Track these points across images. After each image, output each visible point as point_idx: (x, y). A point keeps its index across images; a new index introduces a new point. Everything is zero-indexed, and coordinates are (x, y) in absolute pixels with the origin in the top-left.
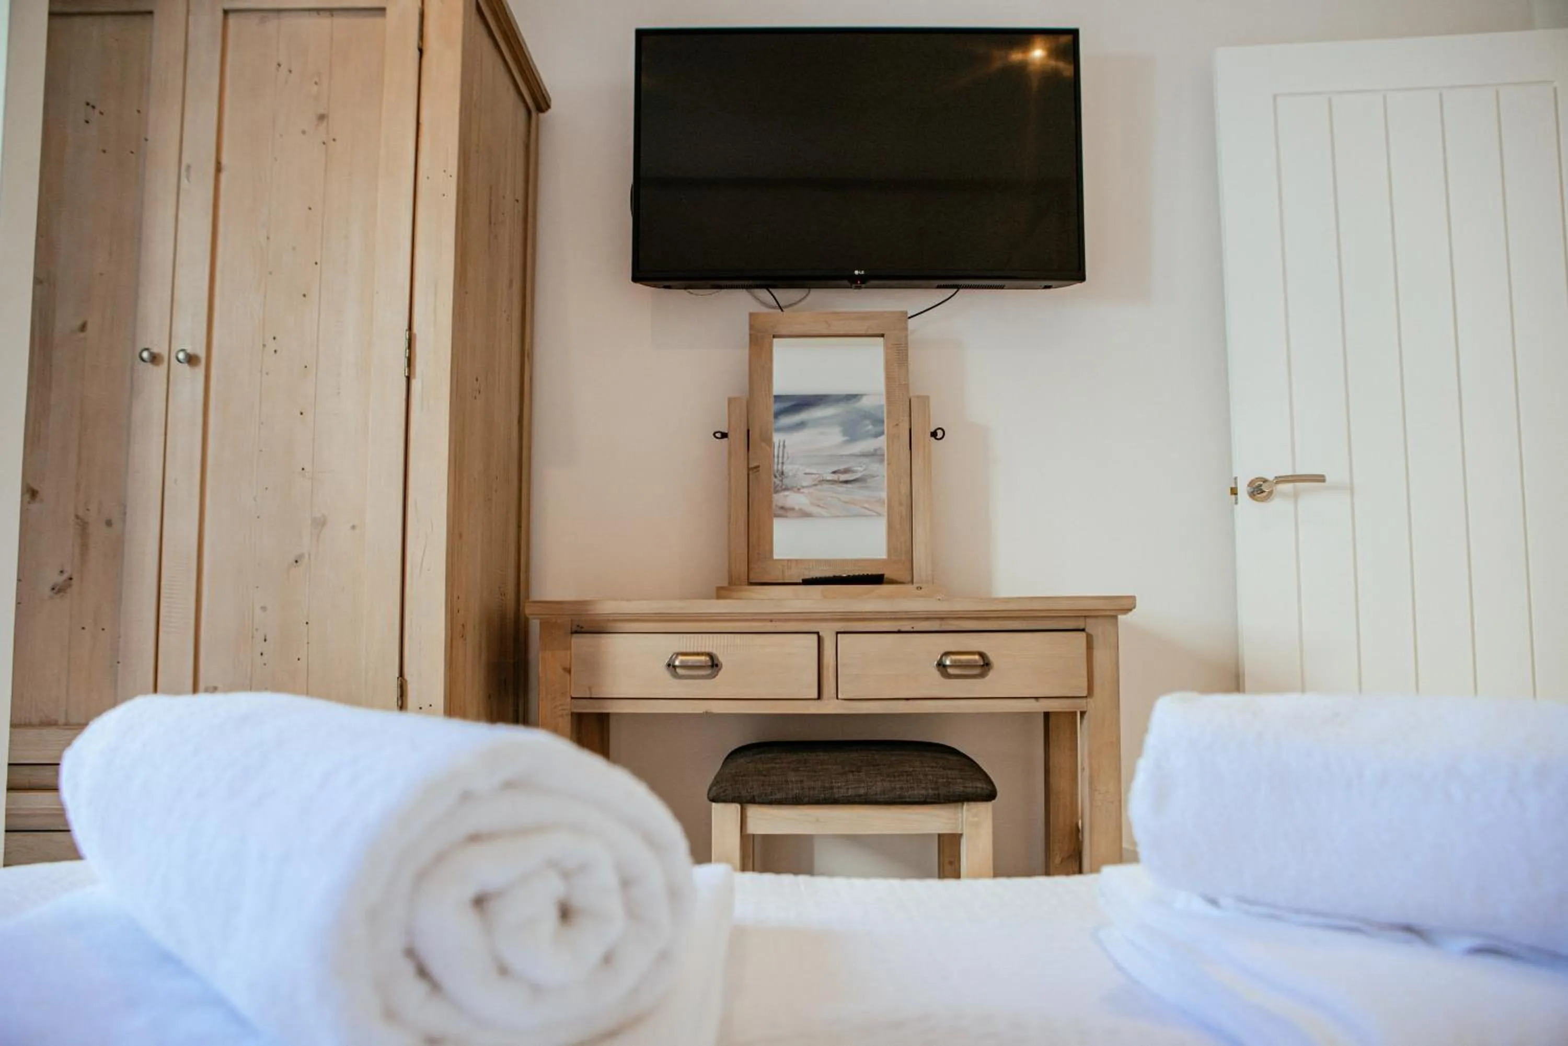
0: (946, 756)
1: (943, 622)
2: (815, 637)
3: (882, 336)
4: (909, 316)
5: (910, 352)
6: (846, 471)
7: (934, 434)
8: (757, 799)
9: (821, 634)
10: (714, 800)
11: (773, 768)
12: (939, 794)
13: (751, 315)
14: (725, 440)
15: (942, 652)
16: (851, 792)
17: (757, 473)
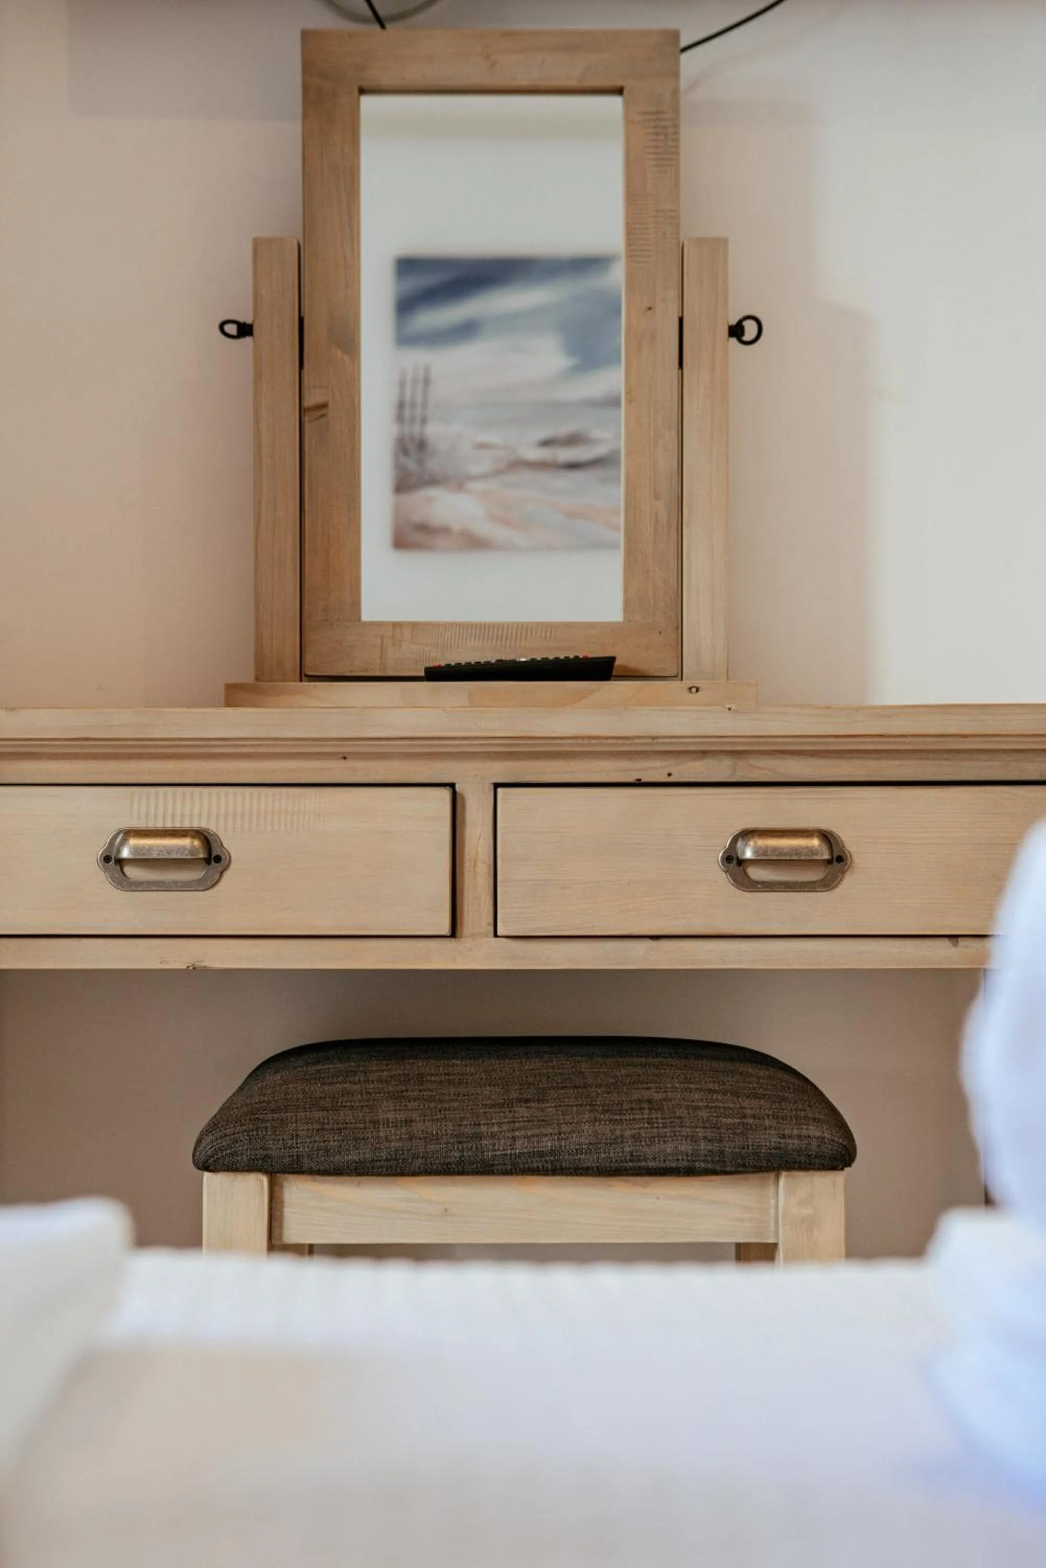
0: (742, 1068)
1: (741, 763)
2: (446, 794)
3: (619, 91)
4: (684, 43)
5: (684, 131)
6: (573, 440)
7: (736, 331)
8: (306, 1163)
9: (458, 788)
10: (206, 1165)
11: (345, 1093)
12: (722, 1152)
13: (306, 36)
14: (248, 340)
15: (736, 830)
16: (521, 1146)
17: (323, 420)
